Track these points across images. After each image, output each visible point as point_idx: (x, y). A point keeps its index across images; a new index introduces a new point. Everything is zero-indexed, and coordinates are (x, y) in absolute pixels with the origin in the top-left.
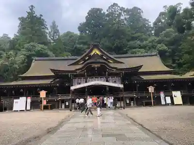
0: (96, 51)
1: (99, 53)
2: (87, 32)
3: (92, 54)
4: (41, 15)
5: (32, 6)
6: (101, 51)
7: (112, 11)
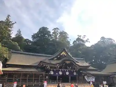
0: (64, 53)
3: (62, 54)
4: (16, 22)
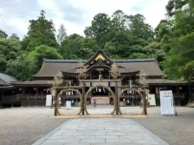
0: (100, 57)
1: (103, 59)
2: (93, 36)
3: (97, 59)
5: (43, 11)
6: (104, 57)
7: (116, 16)
